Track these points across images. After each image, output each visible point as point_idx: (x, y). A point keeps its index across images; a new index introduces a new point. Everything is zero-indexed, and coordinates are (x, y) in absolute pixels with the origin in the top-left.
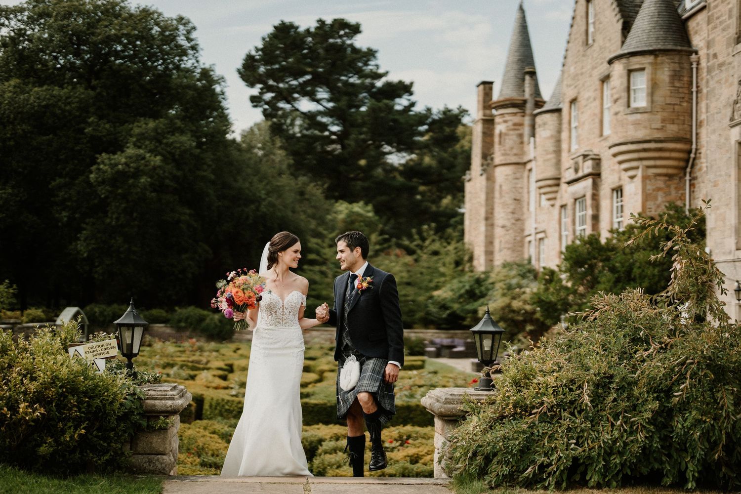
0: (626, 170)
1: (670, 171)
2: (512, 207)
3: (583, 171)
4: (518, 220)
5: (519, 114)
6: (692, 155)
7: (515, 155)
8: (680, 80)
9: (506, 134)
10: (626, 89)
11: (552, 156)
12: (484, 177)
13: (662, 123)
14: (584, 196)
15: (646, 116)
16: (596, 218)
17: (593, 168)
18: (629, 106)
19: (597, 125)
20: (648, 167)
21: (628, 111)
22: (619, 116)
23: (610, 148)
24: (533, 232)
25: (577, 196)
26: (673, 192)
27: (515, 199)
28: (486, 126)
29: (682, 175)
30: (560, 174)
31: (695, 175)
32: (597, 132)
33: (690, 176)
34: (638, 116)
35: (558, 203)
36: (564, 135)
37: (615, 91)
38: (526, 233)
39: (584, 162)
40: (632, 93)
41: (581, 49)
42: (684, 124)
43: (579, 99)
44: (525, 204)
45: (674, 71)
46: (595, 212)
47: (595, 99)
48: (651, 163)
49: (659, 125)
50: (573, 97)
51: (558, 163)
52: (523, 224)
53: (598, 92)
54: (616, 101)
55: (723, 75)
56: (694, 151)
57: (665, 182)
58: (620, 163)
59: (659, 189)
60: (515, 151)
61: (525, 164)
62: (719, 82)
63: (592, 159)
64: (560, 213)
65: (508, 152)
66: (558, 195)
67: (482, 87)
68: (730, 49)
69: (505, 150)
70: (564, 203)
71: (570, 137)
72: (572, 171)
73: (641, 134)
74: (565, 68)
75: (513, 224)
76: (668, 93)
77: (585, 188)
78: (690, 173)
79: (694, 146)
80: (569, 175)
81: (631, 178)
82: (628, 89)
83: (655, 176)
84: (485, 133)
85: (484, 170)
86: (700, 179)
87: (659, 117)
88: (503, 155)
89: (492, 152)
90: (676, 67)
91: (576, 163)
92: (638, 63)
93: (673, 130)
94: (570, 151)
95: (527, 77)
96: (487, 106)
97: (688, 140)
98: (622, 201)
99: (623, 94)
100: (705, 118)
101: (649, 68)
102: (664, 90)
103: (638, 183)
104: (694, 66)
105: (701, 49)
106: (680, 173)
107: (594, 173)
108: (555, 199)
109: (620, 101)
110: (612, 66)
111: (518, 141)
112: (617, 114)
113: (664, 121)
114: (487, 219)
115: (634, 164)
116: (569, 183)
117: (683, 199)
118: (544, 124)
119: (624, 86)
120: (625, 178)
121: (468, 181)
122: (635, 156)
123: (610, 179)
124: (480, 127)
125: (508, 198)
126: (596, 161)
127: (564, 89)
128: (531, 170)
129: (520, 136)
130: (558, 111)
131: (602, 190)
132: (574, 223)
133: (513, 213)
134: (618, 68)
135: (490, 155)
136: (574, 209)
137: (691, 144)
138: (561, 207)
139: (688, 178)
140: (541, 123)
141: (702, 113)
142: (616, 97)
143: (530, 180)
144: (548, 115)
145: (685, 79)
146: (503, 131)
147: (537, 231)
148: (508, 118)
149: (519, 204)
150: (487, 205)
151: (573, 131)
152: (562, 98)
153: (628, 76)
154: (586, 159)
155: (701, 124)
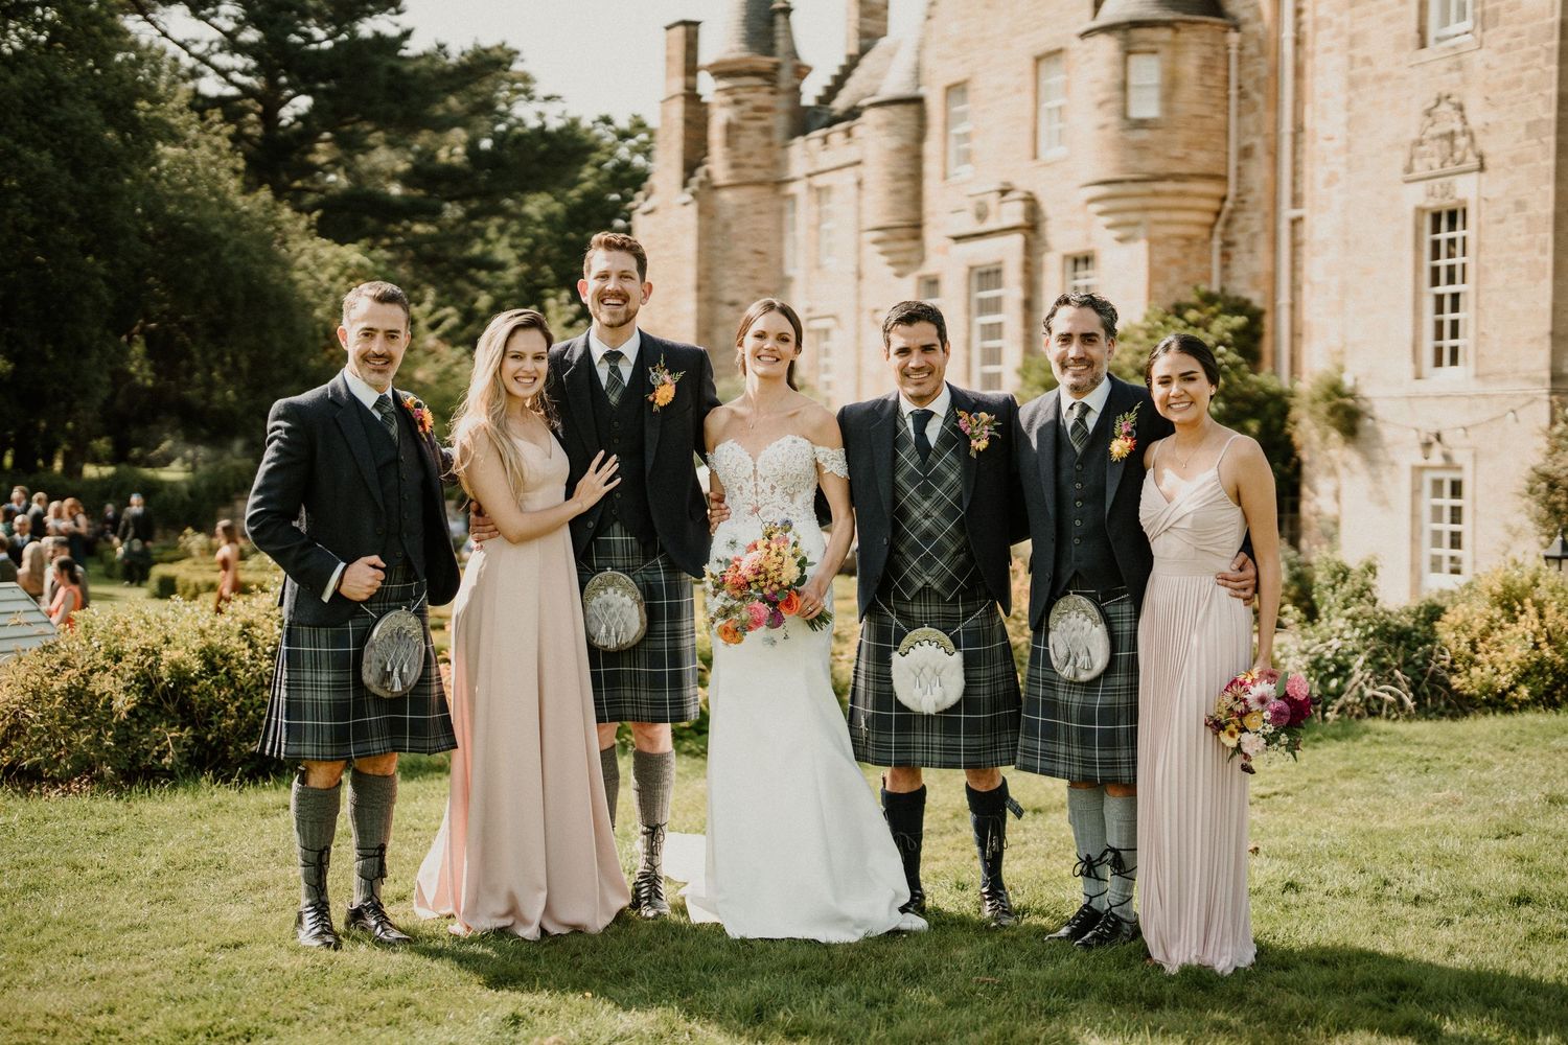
0: (1114, 226)
1: (1191, 231)
2: (751, 266)
3: (999, 220)
5: (765, 89)
6: (1229, 205)
7: (757, 167)
8: (1212, 74)
9: (739, 127)
10: (1121, 86)
11: (904, 184)
12: (693, 208)
13: (1186, 147)
14: (1002, 268)
15: (1158, 133)
17: (1025, 216)
18: (1125, 115)
19: (1027, 138)
20: (1158, 223)
21: (1124, 123)
22: (1108, 132)
23: (1084, 186)
25: (979, 263)
26: (1193, 265)
27: (757, 252)
28: (692, 107)
29: (1206, 237)
31: (1231, 238)
32: (1029, 152)
33: (1222, 239)
34: (1142, 134)
35: (915, 271)
36: (932, 147)
39: (1003, 201)
40: (1131, 92)
42: (1217, 151)
43: (971, 87)
44: (776, 261)
45: (1205, 58)
47: (1019, 90)
48: (1163, 216)
49: (1178, 151)
50: (959, 79)
53: (1029, 78)
56: (1231, 196)
57: (1182, 248)
58: (1104, 213)
59: (1171, 262)
60: (758, 160)
61: (781, 184)
63: (1020, 199)
65: (744, 161)
67: (680, 30)
69: (737, 157)
70: (931, 271)
71: (945, 153)
72: (966, 216)
73: (1149, 165)
74: (933, 22)
76: (1199, 97)
77: (1004, 250)
78: (1223, 235)
79: (1232, 191)
80: (957, 224)
81: (1121, 240)
82: (1124, 86)
83: (1169, 237)
84: (687, 122)
85: (694, 194)
86: (1242, 247)
87: (1181, 136)
88: (734, 166)
89: (706, 159)
90: (1207, 51)
91: (981, 203)
92: (1145, 41)
93: (1201, 160)
94: (945, 177)
95: (780, 19)
96: (691, 68)
97: (1222, 179)
98: (1087, 277)
99: (1117, 94)
100: (1259, 143)
101: (1166, 52)
102: (1189, 92)
103: (1139, 250)
104: (1233, 52)
105: (1246, 22)
106: (1203, 233)
107: (1028, 224)
108: (906, 263)
109: (1110, 106)
110: (1090, 41)
111: (764, 140)
112: (1103, 127)
113: (1188, 145)
114: (699, 288)
115: (1133, 217)
116: (958, 239)
117: (1208, 278)
118: (890, 124)
119: (1117, 81)
120: (1100, 237)
121: (646, 213)
122: (1135, 203)
123: (1061, 239)
124: (677, 109)
125: (742, 250)
126: (1029, 203)
127: (930, 63)
128: (792, 197)
129: (767, 131)
130: (917, 101)
131: (1041, 254)
132: (969, 311)
133: (753, 278)
134: (1107, 46)
135: (700, 164)
136: (969, 286)
137: (1227, 186)
138: (921, 278)
139: (1217, 242)
140: (880, 121)
141: (1247, 133)
142: (1102, 96)
143: (789, 216)
144: (897, 109)
145: (1221, 73)
146: (734, 120)
147: (813, 314)
148: (743, 96)
149: (765, 261)
150: (699, 261)
151: (952, 141)
152: (925, 77)
153: (1125, 62)
154: (1006, 198)
155: (1246, 153)
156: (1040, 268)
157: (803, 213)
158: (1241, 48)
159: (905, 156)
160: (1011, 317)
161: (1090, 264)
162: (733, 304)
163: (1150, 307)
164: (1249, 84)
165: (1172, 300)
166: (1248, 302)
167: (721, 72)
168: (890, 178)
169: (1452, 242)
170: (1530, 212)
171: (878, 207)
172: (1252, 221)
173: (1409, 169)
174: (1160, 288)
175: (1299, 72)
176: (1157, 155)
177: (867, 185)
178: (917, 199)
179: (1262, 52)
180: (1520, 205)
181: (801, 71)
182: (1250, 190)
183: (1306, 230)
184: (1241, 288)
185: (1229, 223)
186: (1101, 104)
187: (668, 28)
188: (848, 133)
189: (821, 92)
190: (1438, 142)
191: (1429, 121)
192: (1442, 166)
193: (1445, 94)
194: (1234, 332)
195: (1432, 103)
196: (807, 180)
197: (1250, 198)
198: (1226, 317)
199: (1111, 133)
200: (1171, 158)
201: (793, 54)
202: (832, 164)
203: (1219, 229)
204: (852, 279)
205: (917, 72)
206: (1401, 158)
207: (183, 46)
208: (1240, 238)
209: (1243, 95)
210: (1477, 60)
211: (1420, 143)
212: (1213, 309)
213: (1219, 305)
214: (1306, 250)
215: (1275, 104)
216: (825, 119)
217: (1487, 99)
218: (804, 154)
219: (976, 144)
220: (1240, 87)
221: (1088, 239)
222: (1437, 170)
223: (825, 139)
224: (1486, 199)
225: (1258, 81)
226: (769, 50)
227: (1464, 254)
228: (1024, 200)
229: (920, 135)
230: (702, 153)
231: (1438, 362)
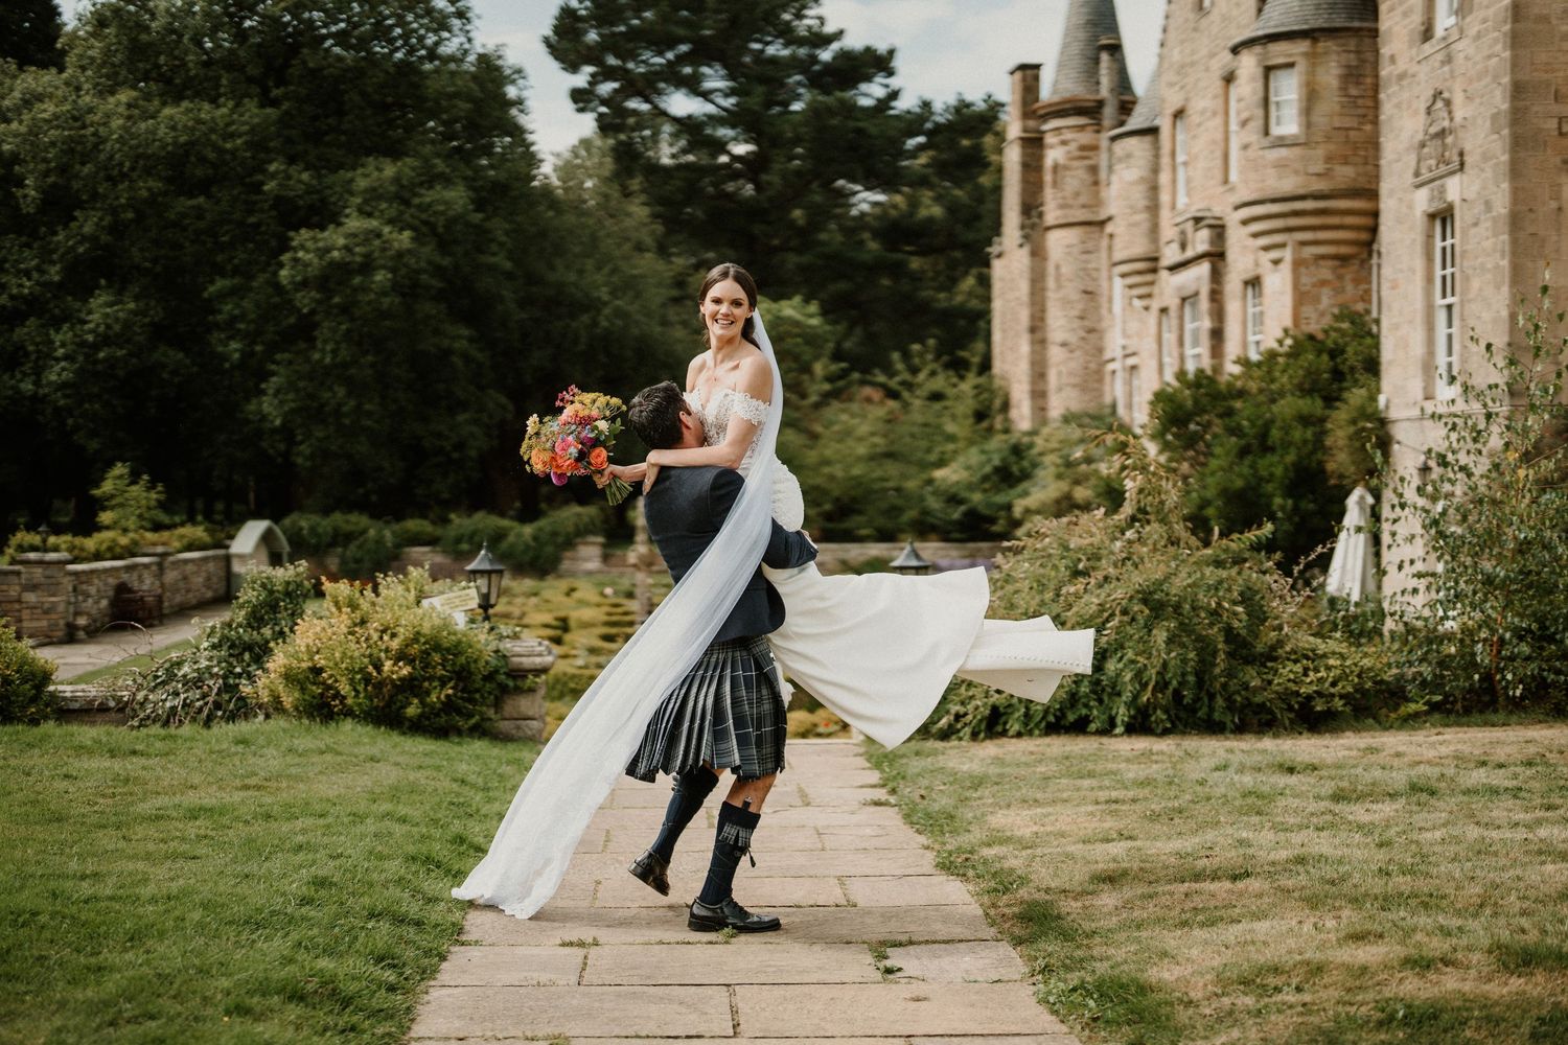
0: (1266, 248)
1: (1344, 250)
2: (1080, 306)
3: (1194, 248)
4: (1091, 331)
5: (1090, 128)
7: (1084, 206)
8: (1358, 83)
9: (1066, 168)
10: (1261, 102)
11: (1142, 217)
12: (1026, 250)
13: (1326, 162)
14: (1196, 294)
15: (1297, 151)
16: (1217, 335)
17: (1212, 243)
18: (1267, 133)
19: (1219, 162)
20: (1303, 243)
21: (1266, 142)
22: (1250, 153)
23: (1237, 208)
24: (1119, 353)
25: (1186, 293)
26: (1349, 287)
27: (1085, 292)
28: (1029, 151)
29: (1365, 255)
30: (1157, 249)
32: (1219, 176)
34: (1283, 152)
35: (1156, 305)
36: (1164, 178)
37: (1242, 104)
38: (1108, 355)
39: (1196, 230)
40: (1273, 108)
41: (1191, 16)
42: (1366, 163)
43: (1190, 111)
44: (1104, 301)
45: (1348, 67)
46: (1216, 325)
47: (1214, 114)
48: (1309, 236)
49: (1319, 167)
50: (1178, 106)
51: (1154, 230)
52: (1101, 338)
53: (1220, 101)
54: (1244, 123)
55: (1406, 95)
57: (1334, 270)
58: (1255, 235)
59: (1323, 283)
60: (1083, 200)
61: (1102, 224)
62: (1398, 106)
63: (1210, 226)
64: (1160, 324)
65: (1070, 202)
66: (1156, 290)
67: (1018, 75)
68: (1414, 51)
69: (1064, 198)
70: (1164, 305)
71: (1174, 181)
72: (1175, 246)
73: (1288, 184)
74: (1165, 50)
75: (1083, 339)
76: (1337, 108)
77: (1198, 279)
80: (1171, 255)
81: (1273, 263)
82: (1266, 103)
83: (1317, 260)
84: (1025, 166)
85: (1028, 237)
87: (1321, 151)
88: (1060, 207)
89: (1041, 201)
90: (1350, 59)
91: (1184, 232)
92: (1286, 54)
93: (1345, 175)
95: (1104, 56)
96: (1031, 111)
99: (1260, 110)
101: (1304, 65)
102: (1330, 104)
103: (1286, 273)
106: (1361, 252)
107: (1213, 252)
109: (1256, 124)
111: (1090, 179)
112: (1249, 147)
113: (1329, 160)
114: (1032, 330)
115: (1281, 238)
116: (1172, 270)
117: (1366, 299)
118: (1128, 156)
119: (1260, 97)
120: (1263, 262)
121: (998, 256)
122: (1279, 224)
123: (1238, 263)
124: (1016, 153)
125: (1070, 292)
126: (1217, 230)
127: (1162, 91)
129: (1092, 170)
130: (1153, 132)
131: (1228, 282)
132: (1182, 342)
133: (1081, 318)
134: (1253, 61)
135: (1037, 206)
136: (1181, 318)
138: (1160, 311)
139: (1375, 261)
140: (1121, 154)
142: (1244, 116)
144: (1134, 140)
146: (1062, 161)
148: (1069, 136)
149: (1092, 300)
150: (1032, 303)
151: (1178, 170)
152: (1161, 106)
153: (1266, 78)
154: (1199, 226)
156: (1228, 297)
159: (1142, 188)
160: (1204, 349)
161: (1261, 290)
162: (1064, 345)
167: (1047, 112)
168: (1129, 210)
170: (1495, 212)
171: (1121, 241)
173: (1417, 173)
176: (1297, 173)
178: (1154, 232)
180: (1488, 206)
187: (1011, 73)
190: (1434, 141)
191: (1429, 120)
192: (1437, 168)
193: (1439, 90)
195: (1431, 100)
199: (1253, 152)
200: (1309, 174)
201: (1120, 90)
203: (1376, 247)
206: (1413, 161)
210: (1460, 50)
211: (1424, 144)
217: (1466, 91)
219: (1189, 171)
222: (1434, 173)
224: (1465, 202)
229: (1155, 166)
230: (1038, 195)
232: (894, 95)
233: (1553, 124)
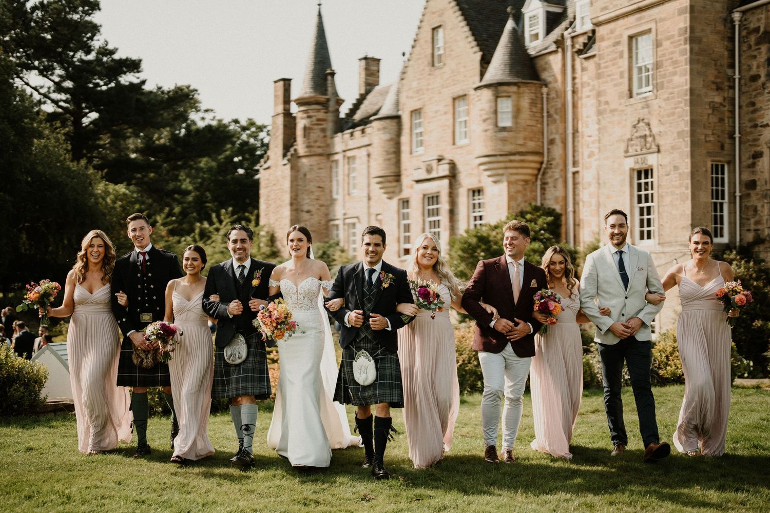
0: (491, 176)
1: (527, 178)
2: (316, 194)
3: (437, 173)
4: (323, 206)
5: (323, 111)
6: (544, 166)
7: (319, 147)
9: (310, 129)
10: (494, 112)
12: (289, 166)
14: (439, 195)
15: (511, 133)
16: (453, 212)
17: (450, 171)
18: (496, 125)
19: (450, 135)
20: (512, 174)
21: (496, 129)
23: (478, 157)
24: (341, 217)
25: (428, 192)
26: (529, 194)
27: (319, 187)
28: (286, 119)
29: (534, 180)
30: (399, 172)
31: (546, 181)
32: (451, 141)
33: (541, 181)
34: (504, 134)
35: (397, 196)
36: (405, 139)
38: (334, 217)
39: (439, 165)
40: (499, 115)
41: (427, 69)
42: (538, 141)
43: (423, 111)
44: (328, 192)
45: (532, 99)
46: (451, 207)
47: (446, 113)
48: (514, 171)
49: (521, 142)
50: (417, 108)
52: (327, 209)
53: (451, 108)
56: (545, 162)
57: (523, 185)
58: (487, 170)
59: (518, 192)
60: (319, 144)
61: (331, 155)
64: (400, 205)
65: (312, 144)
67: (281, 83)
68: (623, 101)
69: (309, 143)
70: (405, 197)
71: (411, 142)
72: (421, 171)
73: (507, 148)
74: (404, 81)
75: (318, 209)
76: (528, 117)
77: (440, 187)
78: (542, 179)
79: (545, 159)
80: (419, 175)
81: (495, 182)
82: (496, 112)
83: (516, 182)
84: (285, 126)
85: (289, 160)
86: (551, 185)
87: (522, 135)
88: (308, 147)
89: (295, 143)
90: (533, 96)
91: (429, 165)
92: (505, 92)
93: (531, 145)
94: (411, 153)
95: (329, 78)
96: (287, 100)
97: (541, 154)
98: (479, 199)
99: (492, 116)
100: (558, 138)
101: (514, 97)
102: (525, 115)
103: (503, 187)
104: (545, 96)
105: (550, 83)
106: (533, 178)
107: (451, 175)
108: (393, 192)
109: (489, 121)
110: (479, 92)
111: (322, 135)
112: (486, 131)
113: (525, 139)
114: (291, 204)
115: (500, 171)
116: (418, 181)
117: (535, 199)
118: (384, 128)
119: (493, 109)
120: (486, 182)
121: (265, 169)
122: (502, 165)
123: (467, 181)
124: (280, 120)
125: (312, 186)
126: (452, 165)
127: (403, 99)
128: (337, 161)
129: (323, 130)
130: (397, 118)
131: (458, 189)
132: (423, 215)
133: (317, 199)
134: (487, 94)
135: (292, 146)
136: (423, 203)
137: (543, 157)
138: (400, 200)
139: (539, 183)
140: (380, 127)
141: (552, 133)
142: (485, 117)
143: (334, 170)
144: (388, 121)
145: (539, 106)
146: (308, 125)
147: (346, 217)
148: (311, 114)
149: (322, 191)
150: (291, 192)
151: (414, 136)
152: (401, 106)
153: (496, 101)
154: (441, 163)
155: (552, 142)
156: (457, 195)
157: (341, 169)
158: (548, 94)
159: (392, 143)
160: (444, 218)
161: (481, 193)
162: (308, 212)
163: (509, 213)
164: (552, 111)
165: (519, 209)
166: (554, 210)
167: (301, 102)
168: (385, 153)
169: (646, 184)
170: (681, 171)
171: (379, 166)
172: (556, 173)
173: (627, 151)
174: (513, 204)
175: (574, 106)
176: (511, 143)
177: (373, 156)
178: (398, 163)
179: (558, 97)
180: (676, 168)
181: (340, 102)
182: (554, 159)
183: (580, 178)
184: (551, 204)
185: (544, 174)
186: (485, 121)
187: (275, 82)
188: (363, 131)
189: (347, 111)
190: (639, 139)
191: (635, 130)
192: (641, 150)
193: (642, 118)
194: (548, 224)
195: (636, 122)
196: (344, 153)
197: (554, 163)
198: (545, 217)
199: (489, 133)
200: (517, 144)
201: (336, 94)
202: (355, 146)
203: (540, 177)
204: (366, 200)
205: (397, 103)
206: (623, 146)
207: (35, 89)
208: (550, 180)
209: (549, 116)
210: (655, 104)
211: (632, 140)
212: (538, 214)
213: (541, 212)
214: (580, 187)
215: (565, 121)
216: (350, 124)
217: (660, 121)
218: (341, 142)
219: (425, 138)
220: (548, 112)
221: (480, 182)
222: (639, 152)
223: (352, 134)
224: (661, 165)
225: (556, 110)
226: (325, 92)
227: (652, 190)
228: (449, 164)
229: (399, 133)
230: (292, 141)
231: (642, 238)
232: (143, 82)
233: (703, 137)
